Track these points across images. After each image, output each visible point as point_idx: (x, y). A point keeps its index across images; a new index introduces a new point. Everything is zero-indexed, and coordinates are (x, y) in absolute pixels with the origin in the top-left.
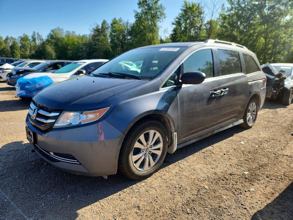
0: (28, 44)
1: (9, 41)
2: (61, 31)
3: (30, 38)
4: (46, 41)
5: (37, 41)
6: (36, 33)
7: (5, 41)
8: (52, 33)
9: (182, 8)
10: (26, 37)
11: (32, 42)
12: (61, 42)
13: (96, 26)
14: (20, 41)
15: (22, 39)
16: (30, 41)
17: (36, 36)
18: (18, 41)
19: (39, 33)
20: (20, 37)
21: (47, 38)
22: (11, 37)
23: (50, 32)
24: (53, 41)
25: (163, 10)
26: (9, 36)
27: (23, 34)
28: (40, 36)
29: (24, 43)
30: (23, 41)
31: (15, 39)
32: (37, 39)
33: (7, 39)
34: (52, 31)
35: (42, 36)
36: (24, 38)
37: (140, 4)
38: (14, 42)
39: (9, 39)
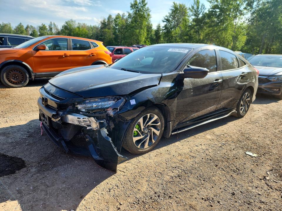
0: (45, 33)
1: (29, 29)
2: (74, 23)
3: (48, 27)
4: (61, 31)
5: (53, 31)
6: (53, 23)
7: (26, 29)
8: (66, 25)
9: (171, 8)
10: (44, 27)
11: (49, 31)
12: (73, 33)
13: (103, 19)
14: (39, 30)
15: (40, 29)
16: (47, 30)
17: (53, 26)
18: (37, 30)
19: (55, 24)
20: (39, 26)
21: (62, 28)
22: (31, 26)
23: (64, 24)
24: (67, 31)
25: (149, 12)
26: (29, 25)
27: (42, 24)
28: (56, 26)
29: (42, 32)
30: (41, 30)
31: (34, 28)
32: (53, 29)
33: (27, 27)
34: (66, 23)
35: (57, 26)
36: (42, 27)
37: (132, 6)
38: (34, 30)
39: (29, 27)
